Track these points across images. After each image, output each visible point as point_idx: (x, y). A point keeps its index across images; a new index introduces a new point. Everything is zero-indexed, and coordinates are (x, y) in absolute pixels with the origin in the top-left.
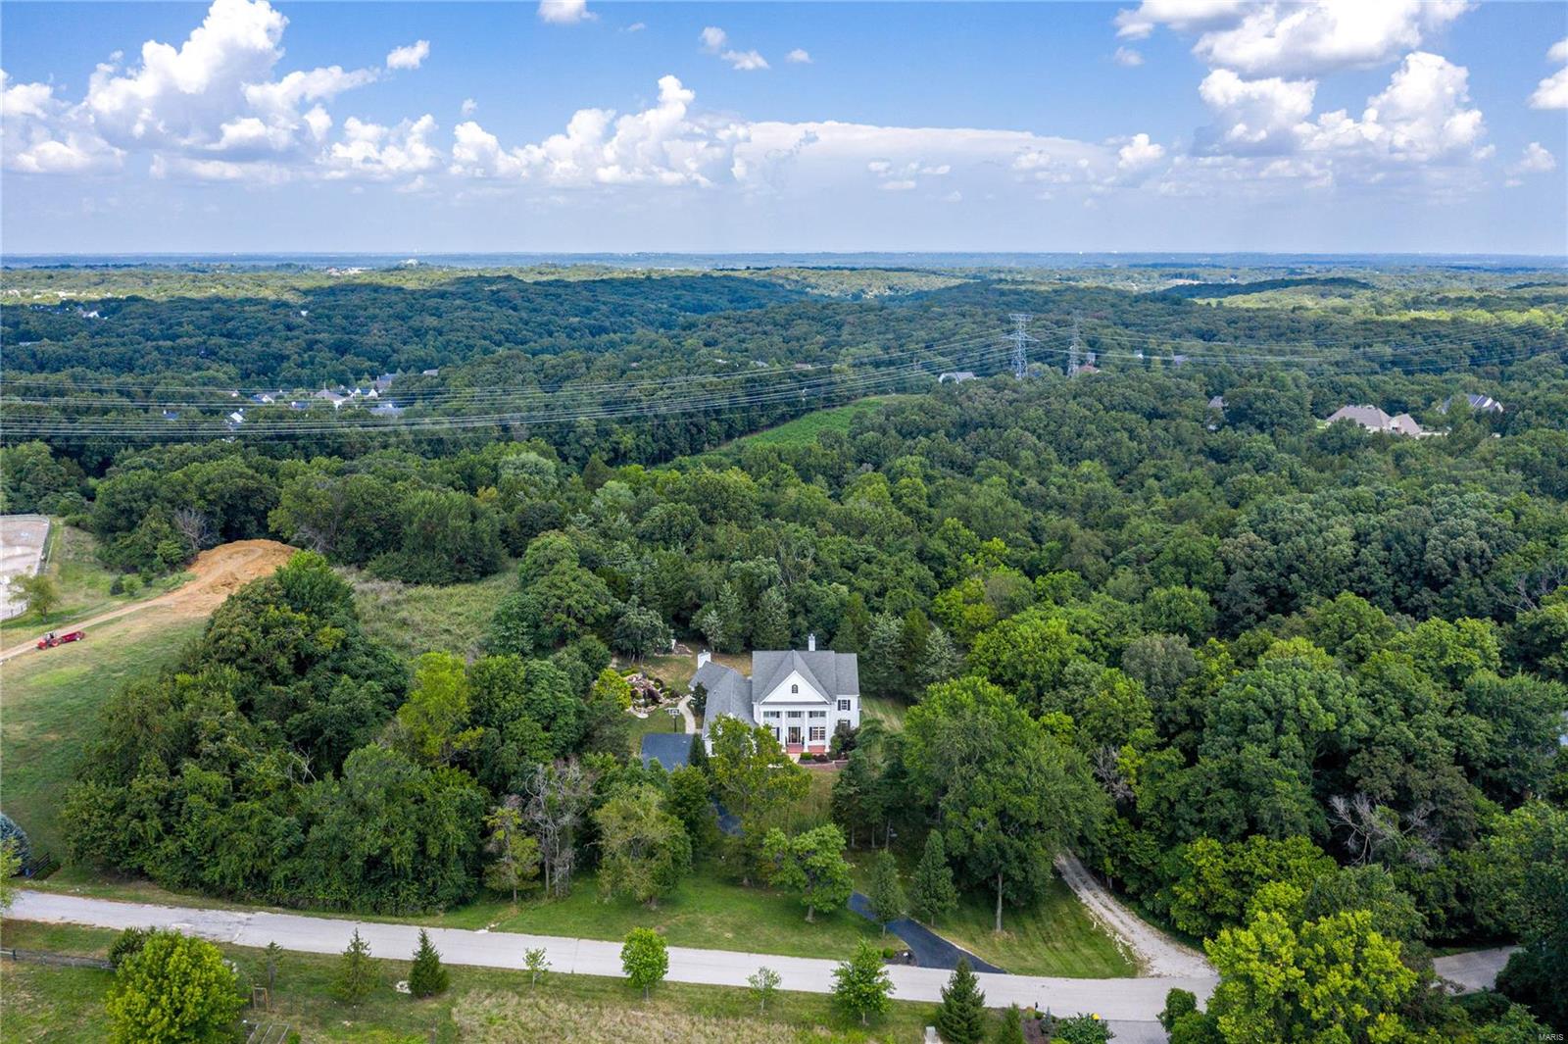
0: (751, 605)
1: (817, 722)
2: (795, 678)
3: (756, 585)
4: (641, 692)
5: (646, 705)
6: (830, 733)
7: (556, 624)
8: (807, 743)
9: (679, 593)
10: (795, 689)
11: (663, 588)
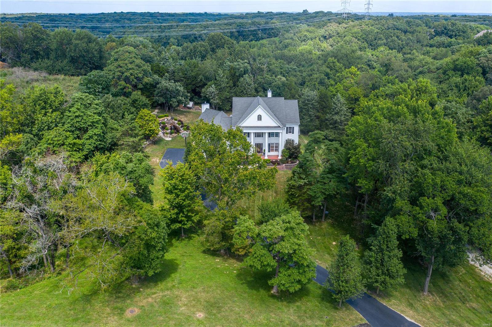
0: (234, 86)
1: (273, 140)
2: (259, 111)
3: (237, 74)
4: (169, 126)
5: (171, 133)
6: (281, 147)
7: (119, 87)
8: (267, 153)
9: (195, 77)
10: (260, 118)
11: (186, 74)
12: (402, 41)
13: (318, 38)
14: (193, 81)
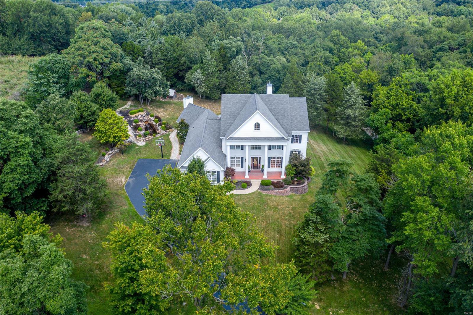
0: (225, 69)
1: (275, 153)
2: (257, 117)
3: (228, 55)
4: (143, 125)
5: (145, 136)
6: (285, 163)
7: (80, 76)
8: (266, 169)
9: (178, 59)
10: (257, 127)
11: (166, 56)
12: (407, 9)
13: (315, 5)
14: (175, 63)
